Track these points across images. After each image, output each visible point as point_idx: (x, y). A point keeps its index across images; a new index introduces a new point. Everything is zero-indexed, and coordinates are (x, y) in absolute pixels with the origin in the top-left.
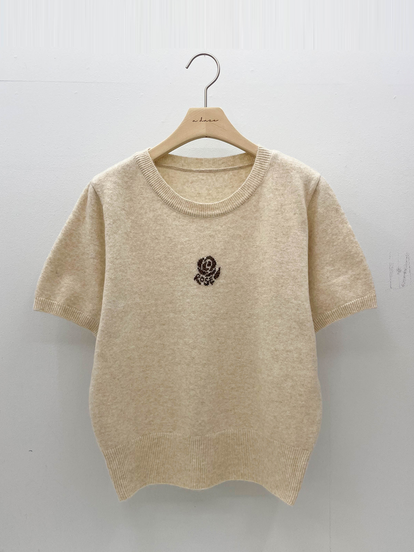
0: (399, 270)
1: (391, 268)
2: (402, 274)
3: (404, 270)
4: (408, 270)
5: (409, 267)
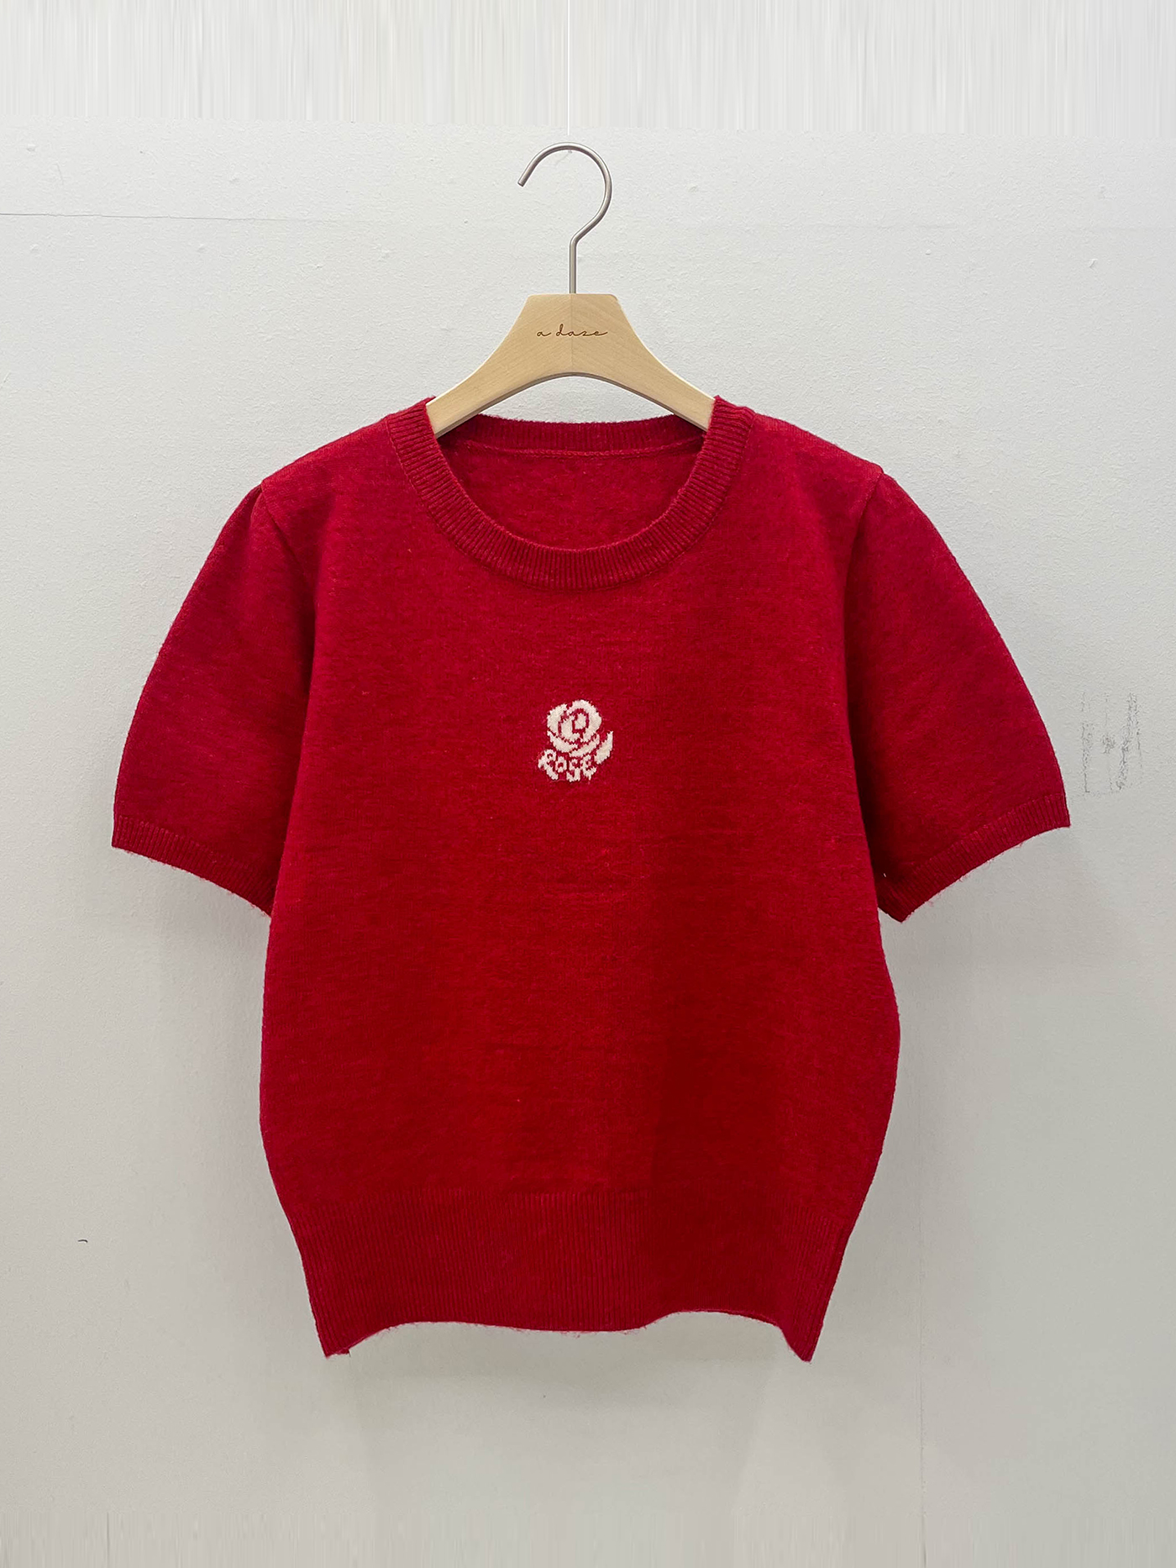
0: (1109, 744)
1: (1085, 736)
2: (1117, 753)
3: (1121, 742)
4: (1134, 742)
5: (1138, 733)
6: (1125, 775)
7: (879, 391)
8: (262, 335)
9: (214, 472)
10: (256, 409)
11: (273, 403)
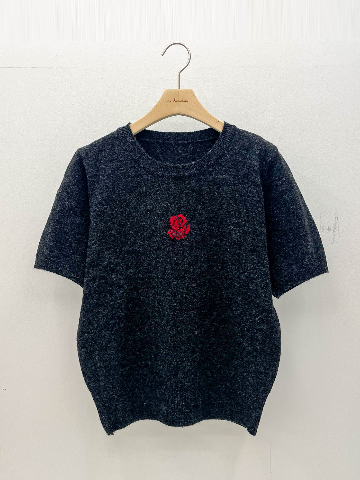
0: (329, 229)
1: (321, 227)
2: (332, 232)
3: (333, 229)
4: (337, 229)
5: (338, 226)
6: (334, 239)
7: (254, 118)
8: (64, 103)
9: (49, 146)
10: (62, 126)
11: (67, 124)
